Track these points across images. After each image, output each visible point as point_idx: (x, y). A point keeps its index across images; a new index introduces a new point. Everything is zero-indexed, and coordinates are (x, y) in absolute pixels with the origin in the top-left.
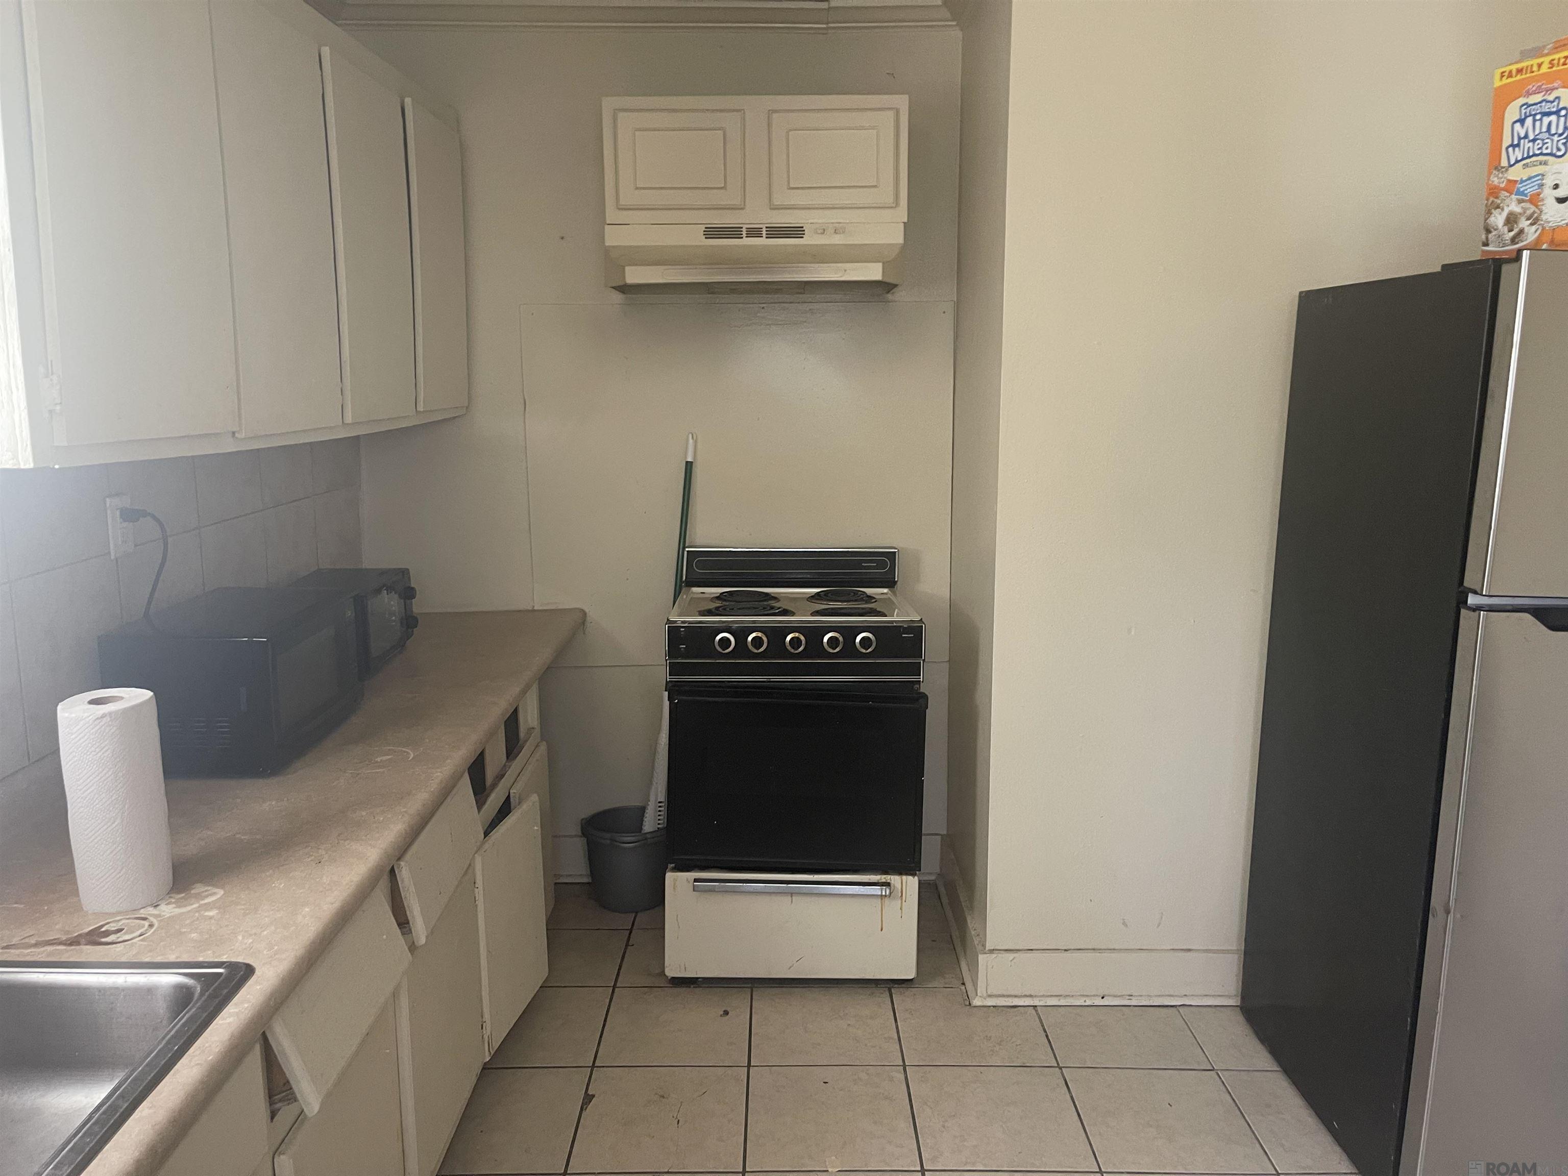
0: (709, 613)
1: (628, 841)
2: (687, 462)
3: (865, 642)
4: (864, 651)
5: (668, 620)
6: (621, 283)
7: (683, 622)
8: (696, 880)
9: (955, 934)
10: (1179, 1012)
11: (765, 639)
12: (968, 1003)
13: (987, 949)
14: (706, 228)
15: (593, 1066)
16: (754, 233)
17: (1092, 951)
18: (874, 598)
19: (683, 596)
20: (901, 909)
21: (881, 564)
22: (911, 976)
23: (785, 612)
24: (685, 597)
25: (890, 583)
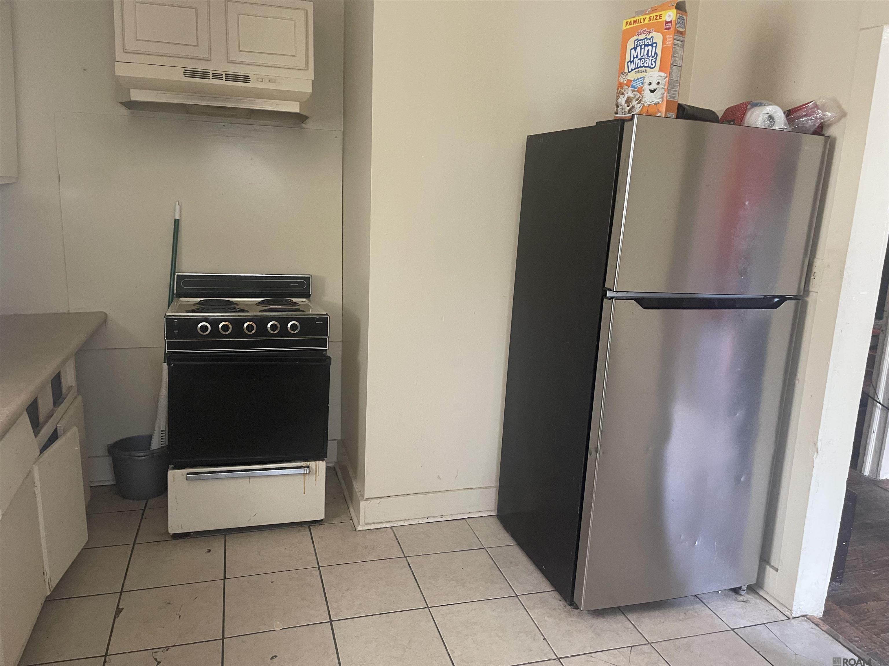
0: (193, 311)
1: (141, 455)
2: (175, 220)
3: (293, 327)
4: (293, 332)
5: (166, 315)
6: (127, 100)
7: (176, 316)
8: (188, 474)
9: (346, 493)
10: (467, 521)
11: (230, 326)
12: (354, 530)
13: (365, 498)
14: (185, 70)
15: (121, 592)
16: (218, 76)
17: (422, 494)
18: (298, 304)
19: (175, 303)
20: (316, 480)
21: (301, 284)
22: (322, 517)
23: (242, 311)
24: (176, 304)
25: (307, 295)
